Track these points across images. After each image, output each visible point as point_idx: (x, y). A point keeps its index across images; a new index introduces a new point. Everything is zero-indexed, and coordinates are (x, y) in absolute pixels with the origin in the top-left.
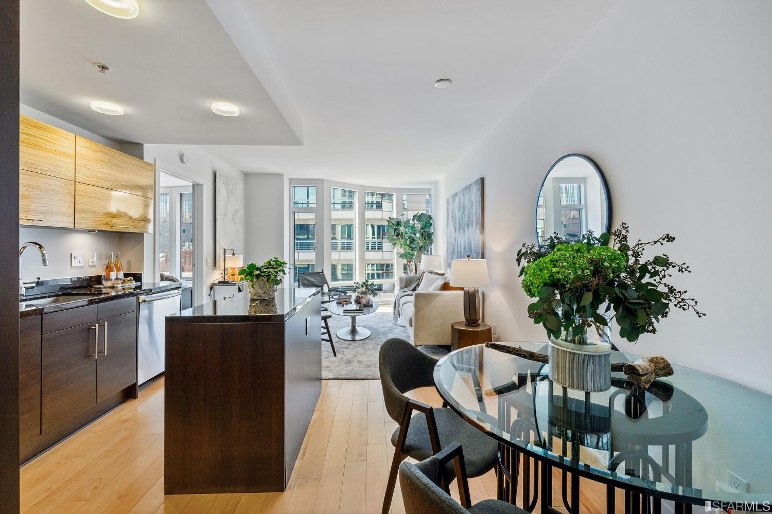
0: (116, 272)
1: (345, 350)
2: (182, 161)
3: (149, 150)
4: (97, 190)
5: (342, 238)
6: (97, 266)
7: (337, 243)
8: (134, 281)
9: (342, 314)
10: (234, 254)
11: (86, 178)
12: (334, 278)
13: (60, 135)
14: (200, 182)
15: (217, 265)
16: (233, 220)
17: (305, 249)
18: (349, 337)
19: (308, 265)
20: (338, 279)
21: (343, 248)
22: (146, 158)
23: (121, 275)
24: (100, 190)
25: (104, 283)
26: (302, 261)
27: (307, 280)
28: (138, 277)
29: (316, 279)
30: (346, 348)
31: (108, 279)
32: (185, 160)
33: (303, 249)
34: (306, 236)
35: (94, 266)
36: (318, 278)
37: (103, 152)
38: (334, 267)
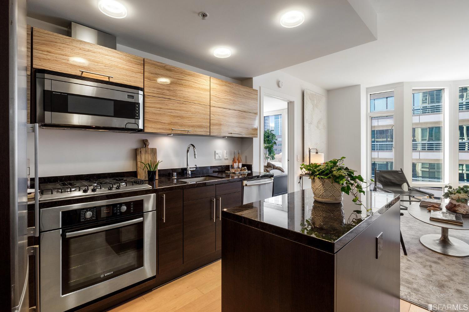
0: (237, 163)
1: (433, 265)
2: (279, 86)
3: (257, 81)
4: (222, 110)
5: (422, 140)
6: (229, 159)
7: (417, 144)
8: (247, 170)
9: (429, 221)
10: (317, 153)
11: (216, 103)
12: (415, 175)
13: (202, 78)
14: (292, 100)
15: (305, 161)
16: (318, 127)
17: (384, 150)
18: (438, 249)
19: (387, 162)
20: (417, 175)
21: (423, 149)
22: (254, 88)
23: (240, 166)
24: (224, 110)
25: (231, 170)
26: (381, 159)
27: (383, 177)
28: (249, 167)
29: (395, 178)
30: (435, 262)
31: (233, 167)
32: (280, 85)
33: (382, 150)
34: (385, 139)
35: (227, 159)
36: (396, 177)
37: (226, 85)
38: (414, 166)
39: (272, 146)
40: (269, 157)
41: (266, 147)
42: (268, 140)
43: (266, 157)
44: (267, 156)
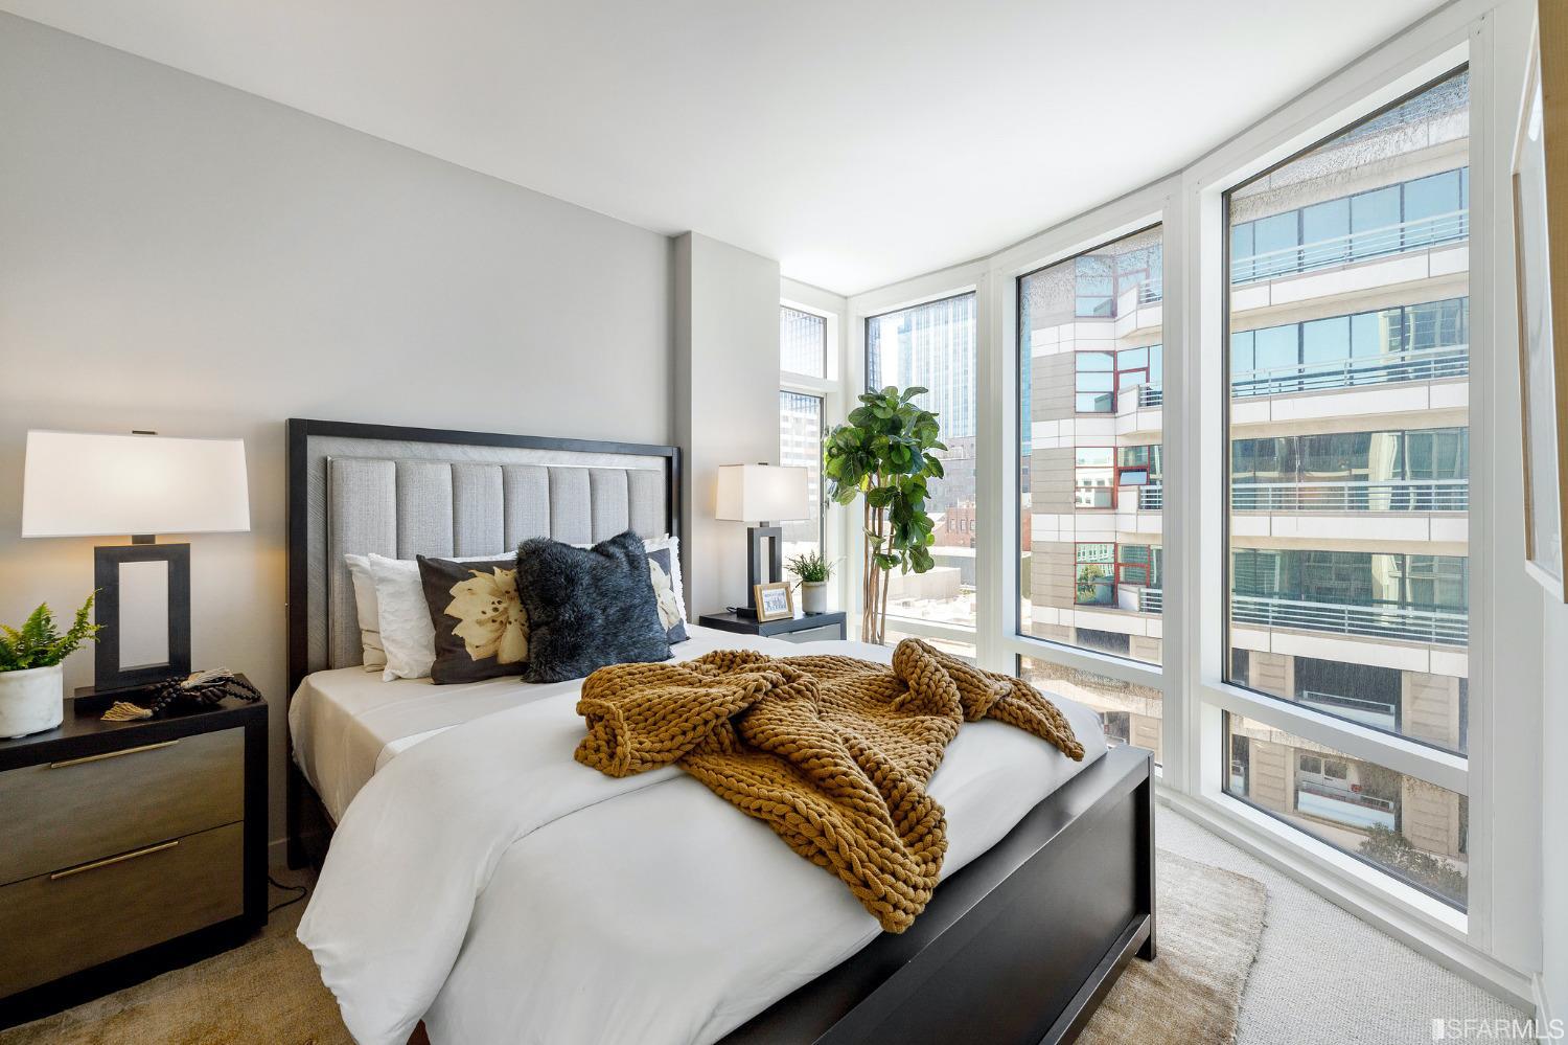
39: (919, 488)
40: (895, 552)
41: (877, 491)
42: (891, 448)
43: (877, 554)
44: (885, 547)
